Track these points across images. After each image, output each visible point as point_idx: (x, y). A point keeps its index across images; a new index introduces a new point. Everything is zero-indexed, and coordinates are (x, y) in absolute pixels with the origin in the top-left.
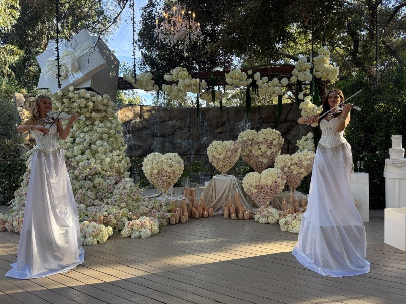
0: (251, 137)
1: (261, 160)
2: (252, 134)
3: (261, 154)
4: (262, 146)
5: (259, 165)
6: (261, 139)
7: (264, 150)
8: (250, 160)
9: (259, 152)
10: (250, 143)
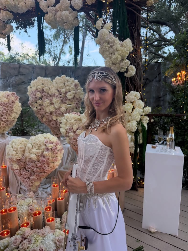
0: (40, 87)
1: (54, 118)
2: (43, 84)
3: (54, 110)
4: (54, 100)
5: (53, 124)
6: (53, 91)
7: (57, 106)
8: (42, 118)
9: (51, 108)
10: (39, 95)
